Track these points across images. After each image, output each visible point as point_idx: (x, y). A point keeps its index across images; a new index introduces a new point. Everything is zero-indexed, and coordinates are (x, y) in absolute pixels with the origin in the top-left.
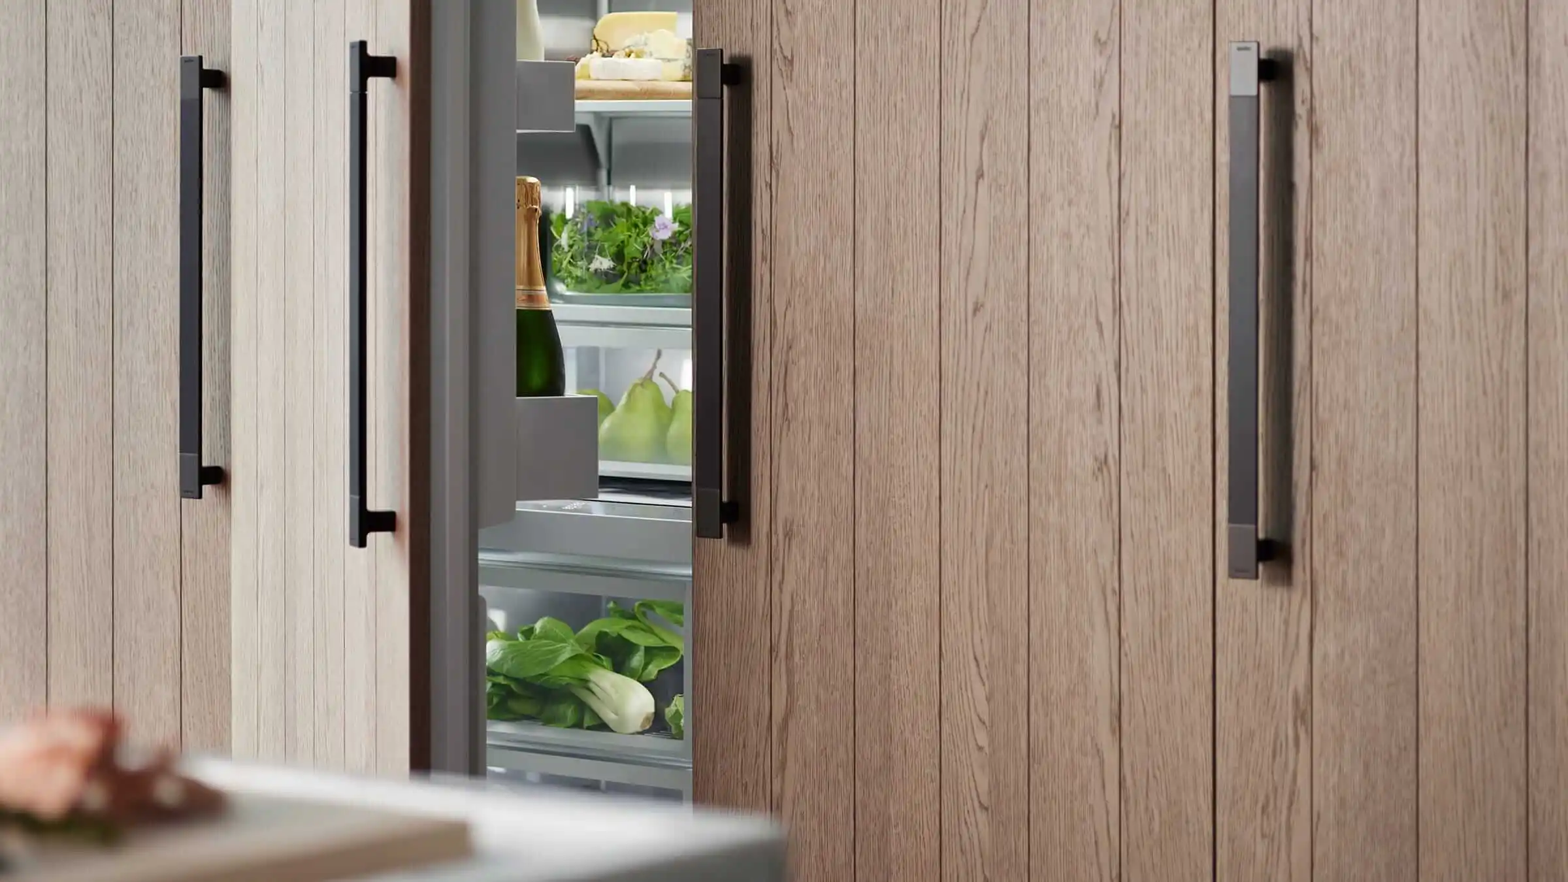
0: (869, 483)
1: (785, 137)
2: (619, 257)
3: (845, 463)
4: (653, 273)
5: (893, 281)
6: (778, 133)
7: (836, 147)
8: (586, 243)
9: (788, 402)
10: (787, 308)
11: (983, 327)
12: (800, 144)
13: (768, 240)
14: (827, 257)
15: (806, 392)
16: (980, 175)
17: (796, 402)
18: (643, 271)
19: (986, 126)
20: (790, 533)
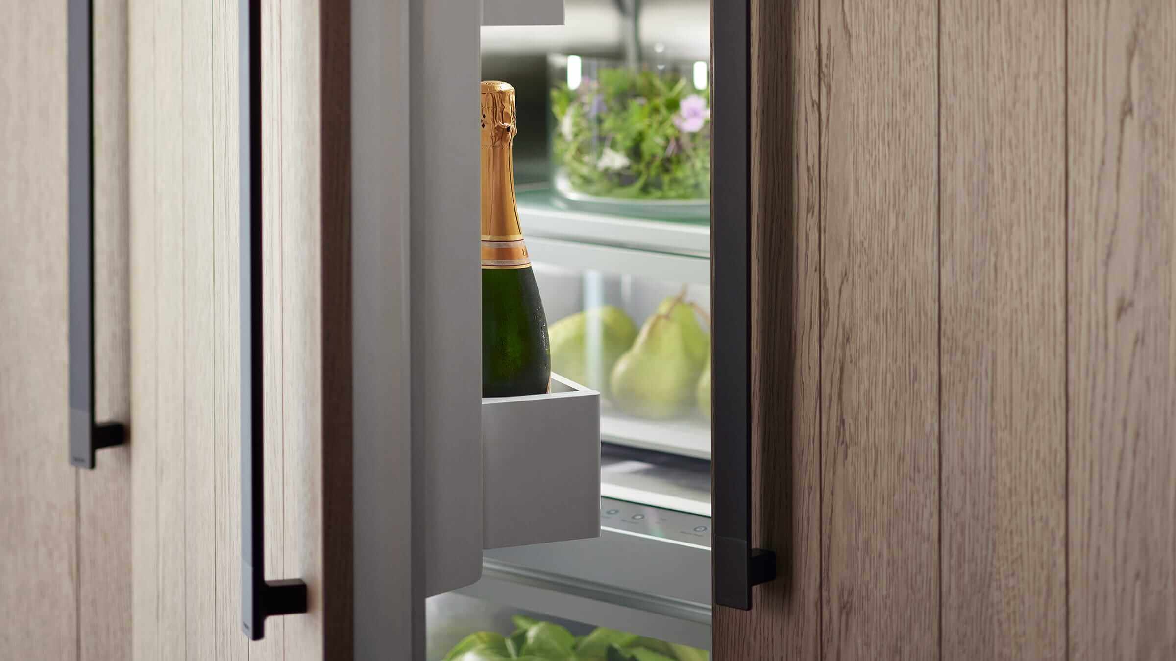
0: (961, 548)
1: (838, 35)
2: (635, 153)
3: (926, 515)
4: (679, 174)
5: (996, 255)
6: (829, 31)
7: (912, 55)
8: (595, 133)
9: (845, 417)
10: (842, 283)
11: (1131, 337)
12: (860, 48)
13: (815, 183)
14: (901, 215)
15: (870, 406)
16: (1127, 110)
17: (855, 419)
18: (667, 171)
19: (1135, 36)
20: (848, 606)
